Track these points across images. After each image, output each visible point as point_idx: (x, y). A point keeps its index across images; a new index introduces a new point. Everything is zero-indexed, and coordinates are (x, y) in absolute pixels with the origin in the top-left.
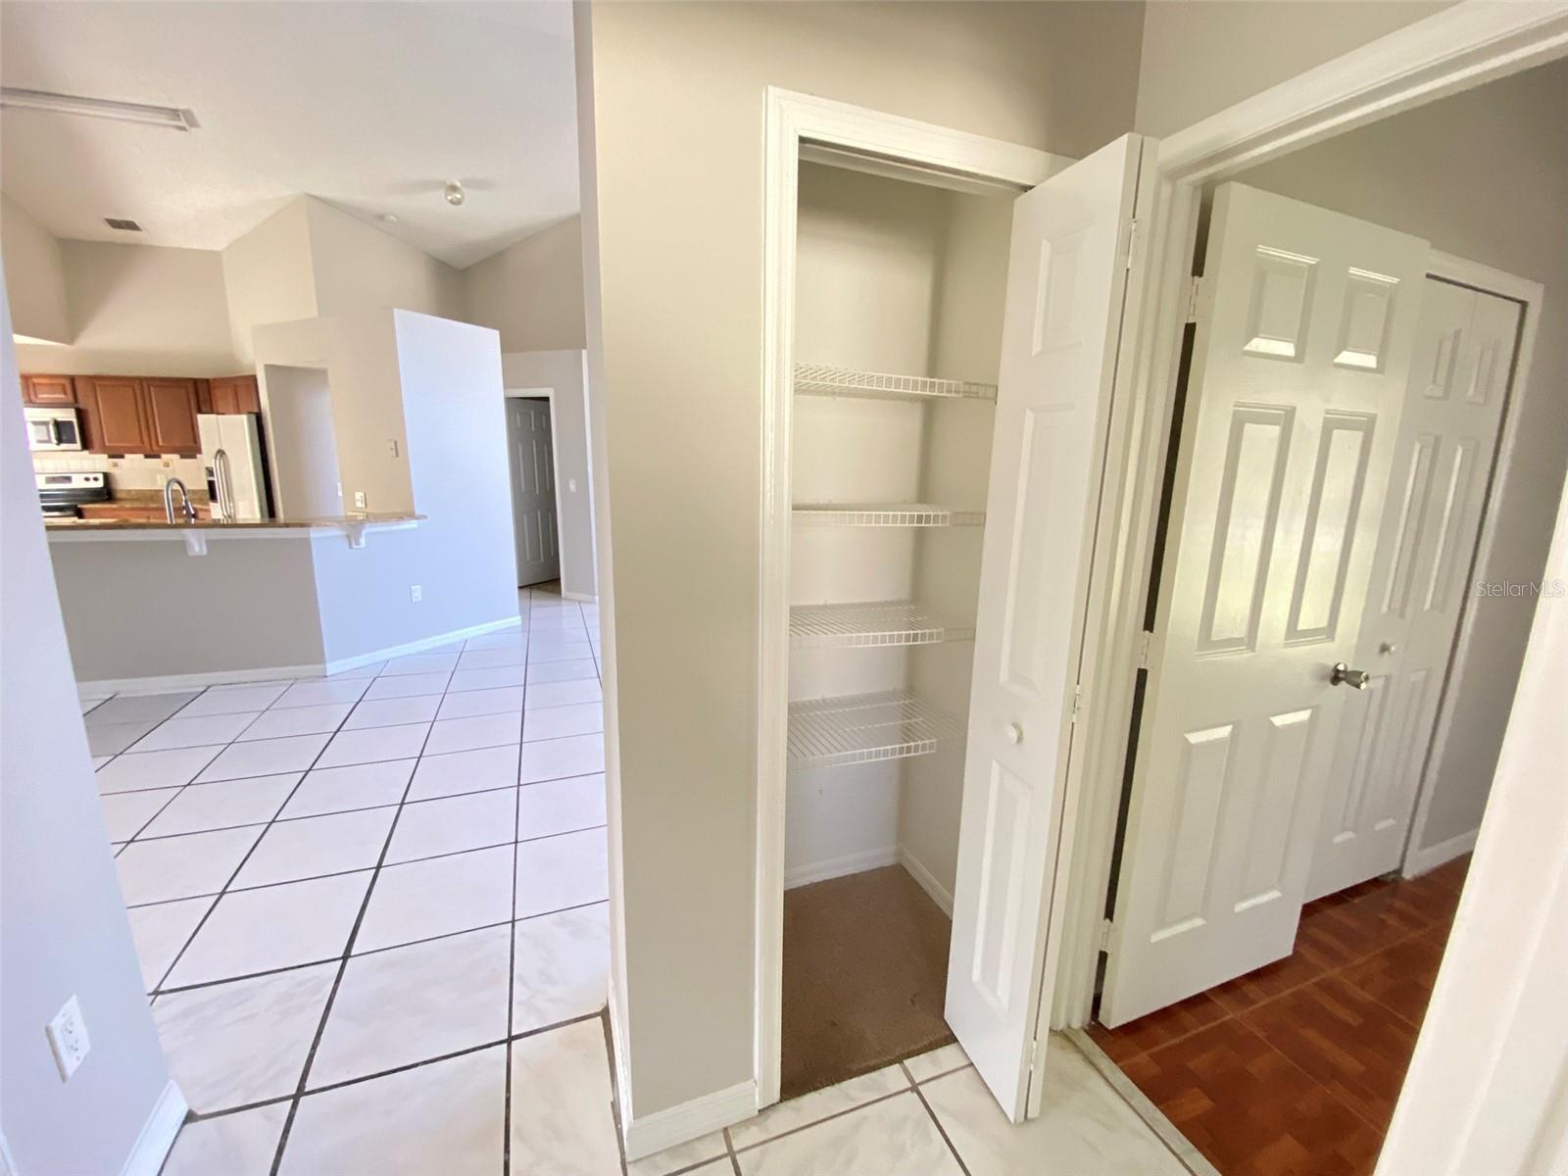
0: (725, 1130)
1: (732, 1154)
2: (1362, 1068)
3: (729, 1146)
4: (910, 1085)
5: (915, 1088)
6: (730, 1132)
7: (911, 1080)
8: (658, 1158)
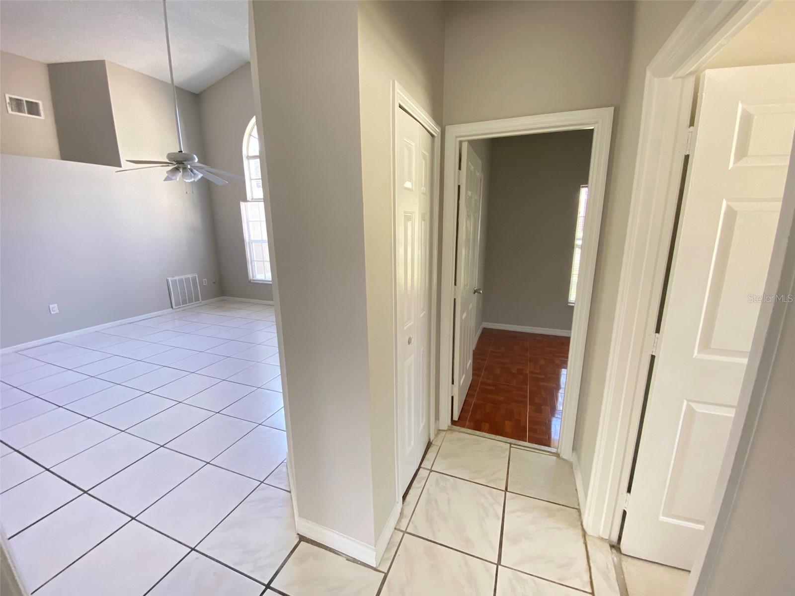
0: (395, 529)
1: (405, 532)
2: (503, 398)
3: (402, 531)
4: (429, 471)
5: (431, 471)
6: (398, 527)
7: (428, 469)
8: (385, 557)
